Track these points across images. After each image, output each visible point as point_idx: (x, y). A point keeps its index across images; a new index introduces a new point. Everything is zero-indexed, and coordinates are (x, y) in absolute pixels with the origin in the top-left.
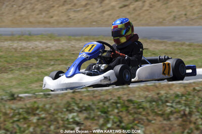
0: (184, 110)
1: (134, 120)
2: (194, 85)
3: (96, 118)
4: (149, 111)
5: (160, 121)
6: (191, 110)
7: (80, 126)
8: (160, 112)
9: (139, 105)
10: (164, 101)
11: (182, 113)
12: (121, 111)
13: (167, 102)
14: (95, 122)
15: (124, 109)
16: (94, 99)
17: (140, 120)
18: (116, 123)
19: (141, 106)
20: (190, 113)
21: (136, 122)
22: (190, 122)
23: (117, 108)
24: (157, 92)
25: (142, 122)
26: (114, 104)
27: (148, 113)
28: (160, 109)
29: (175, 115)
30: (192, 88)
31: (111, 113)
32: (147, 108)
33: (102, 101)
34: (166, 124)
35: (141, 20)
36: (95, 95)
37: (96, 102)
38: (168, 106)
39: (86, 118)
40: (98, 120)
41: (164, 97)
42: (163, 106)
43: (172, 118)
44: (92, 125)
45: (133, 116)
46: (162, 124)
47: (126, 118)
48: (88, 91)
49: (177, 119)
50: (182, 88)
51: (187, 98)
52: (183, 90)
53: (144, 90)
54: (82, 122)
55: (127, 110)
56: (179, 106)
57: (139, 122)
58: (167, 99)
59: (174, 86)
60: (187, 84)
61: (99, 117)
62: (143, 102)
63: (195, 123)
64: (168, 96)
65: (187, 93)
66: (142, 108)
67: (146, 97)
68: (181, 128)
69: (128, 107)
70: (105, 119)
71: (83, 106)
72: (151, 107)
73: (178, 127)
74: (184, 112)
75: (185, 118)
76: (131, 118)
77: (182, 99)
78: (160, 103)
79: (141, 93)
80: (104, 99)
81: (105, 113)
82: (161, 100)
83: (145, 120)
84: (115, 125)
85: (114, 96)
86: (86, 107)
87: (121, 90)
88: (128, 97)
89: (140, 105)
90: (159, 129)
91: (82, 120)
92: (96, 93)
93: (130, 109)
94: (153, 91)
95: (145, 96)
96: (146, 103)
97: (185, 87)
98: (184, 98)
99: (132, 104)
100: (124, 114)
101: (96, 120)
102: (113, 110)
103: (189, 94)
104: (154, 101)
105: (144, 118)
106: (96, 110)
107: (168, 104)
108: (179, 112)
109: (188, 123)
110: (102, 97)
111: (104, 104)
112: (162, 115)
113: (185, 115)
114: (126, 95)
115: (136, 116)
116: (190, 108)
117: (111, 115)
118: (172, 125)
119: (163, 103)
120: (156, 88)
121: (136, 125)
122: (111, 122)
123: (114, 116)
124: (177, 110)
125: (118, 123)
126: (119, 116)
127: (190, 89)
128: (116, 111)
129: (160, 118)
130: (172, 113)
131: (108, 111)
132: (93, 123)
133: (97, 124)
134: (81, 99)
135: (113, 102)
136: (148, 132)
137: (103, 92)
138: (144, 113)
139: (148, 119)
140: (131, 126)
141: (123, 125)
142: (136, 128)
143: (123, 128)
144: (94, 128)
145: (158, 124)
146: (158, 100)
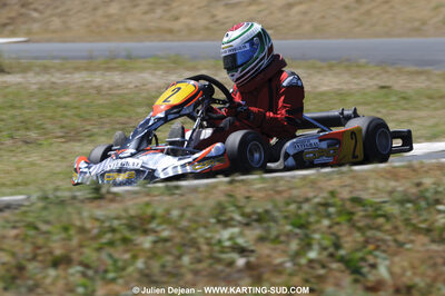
1: (367, 242)
3: (282, 238)
4: (399, 223)
5: (424, 245)
7: (247, 256)
8: (423, 226)
9: (377, 209)
10: (431, 201)
12: (338, 224)
13: (438, 202)
14: (281, 246)
15: (342, 219)
16: (277, 197)
17: (379, 243)
18: (326, 249)
19: (379, 212)
21: (371, 247)
23: (328, 216)
24: (417, 181)
25: (384, 248)
26: (321, 209)
27: (396, 228)
28: (422, 218)
31: (314, 227)
32: (393, 216)
33: (295, 202)
34: (437, 251)
36: (278, 189)
37: (281, 204)
38: (439, 212)
39: (262, 239)
40: (287, 243)
41: (432, 191)
42: (430, 213)
44: (275, 254)
45: (363, 234)
46: (428, 251)
47: (349, 239)
48: (264, 180)
53: (387, 176)
54: (252, 248)
55: (350, 220)
57: (377, 248)
58: (438, 197)
61: (288, 235)
62: (384, 202)
64: (440, 189)
66: (383, 216)
67: (391, 193)
69: (352, 213)
70: (301, 239)
71: (254, 213)
72: (402, 213)
76: (358, 236)
78: (423, 204)
79: (381, 184)
80: (299, 197)
81: (301, 226)
82: (426, 199)
83: (391, 244)
84: (325, 253)
85: (321, 189)
86: (259, 214)
87: (336, 176)
88: (351, 192)
90: (423, 262)
91: (252, 243)
92: (282, 183)
93: (355, 218)
94: (405, 178)
95: (389, 189)
96: (393, 205)
99: (361, 208)
100: (343, 230)
101: (281, 242)
102: (318, 222)
104: (409, 201)
105: (388, 238)
106: (282, 222)
107: (441, 207)
110: (295, 192)
111: (300, 208)
112: (428, 231)
114: (348, 189)
115: (369, 233)
117: (315, 231)
119: (429, 204)
120: (412, 173)
121: (370, 253)
122: (316, 247)
123: (322, 233)
125: (331, 250)
126: (333, 234)
128: (326, 222)
129: (423, 239)
131: (309, 223)
132: (275, 249)
133: (284, 252)
134: (248, 198)
135: (320, 204)
136: (397, 270)
137: (297, 180)
138: (388, 227)
139: (396, 241)
140: (360, 255)
141: (342, 252)
142: (371, 260)
143: (342, 260)
144: (278, 261)
145: (418, 251)
146: (417, 198)
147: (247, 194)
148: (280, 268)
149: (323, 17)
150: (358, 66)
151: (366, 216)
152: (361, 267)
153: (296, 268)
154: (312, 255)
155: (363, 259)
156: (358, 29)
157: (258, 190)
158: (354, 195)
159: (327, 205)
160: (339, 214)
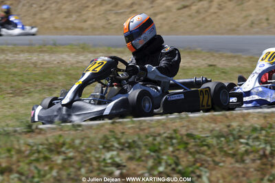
0: (264, 149)
1: (196, 161)
3: (143, 158)
4: (216, 150)
5: (231, 164)
6: (273, 149)
7: (121, 169)
8: (231, 152)
9: (202, 142)
10: (236, 136)
11: (261, 153)
12: (178, 150)
13: (240, 137)
14: (142, 163)
15: (181, 147)
16: (142, 133)
17: (203, 162)
18: (170, 165)
19: (204, 143)
20: (272, 154)
21: (198, 165)
22: (272, 165)
23: (172, 145)
24: (228, 124)
25: (206, 165)
26: (168, 140)
27: (214, 153)
28: (230, 147)
29: (251, 156)
31: (163, 152)
32: (213, 145)
33: (151, 136)
34: (239, 168)
35: (206, 27)
36: (142, 128)
37: (143, 137)
38: (241, 143)
39: (131, 159)
40: (146, 162)
41: (237, 130)
42: (235, 144)
43: (248, 159)
44: (138, 168)
45: (194, 156)
46: (233, 167)
47: (185, 159)
48: (133, 122)
49: (254, 161)
50: (262, 118)
51: (268, 133)
52: (262, 121)
53: (210, 120)
54: (124, 164)
55: (185, 148)
56: (257, 143)
57: (202, 165)
58: (240, 134)
59: (250, 116)
60: (268, 113)
61: (147, 157)
62: (207, 137)
64: (242, 129)
65: (268, 126)
66: (206, 145)
67: (211, 131)
68: (259, 173)
69: (187, 144)
70: (155, 159)
71: (127, 142)
72: (218, 144)
73: (255, 173)
74: (264, 152)
75: (264, 160)
76: (191, 158)
77: (261, 133)
78: (231, 138)
79: (206, 125)
80: (154, 133)
81: (155, 151)
82: (233, 135)
83: (211, 163)
84: (169, 168)
85: (168, 128)
86: (129, 143)
87: (178, 120)
88: (187, 130)
89: (204, 141)
90: (230, 174)
91: (124, 161)
92: (144, 124)
93: (189, 146)
94: (221, 122)
95: (211, 129)
96: (212, 138)
97: (265, 117)
98: (264, 132)
99: (193, 140)
100: (181, 154)
101: (142, 161)
102: (166, 148)
103: (271, 128)
104: (223, 136)
105: (209, 159)
106: (143, 148)
107: (242, 141)
108: (257, 151)
109: (269, 167)
110: (152, 130)
111: (155, 139)
112: (234, 155)
113: (264, 156)
114: (185, 128)
115: (197, 156)
116: (271, 146)
117: (163, 154)
118: (247, 169)
119: (234, 139)
120: (225, 119)
121: (198, 168)
122: (163, 164)
123: (168, 155)
124: (253, 149)
125: (173, 166)
126: (175, 156)
127: (272, 120)
128: (171, 149)
129: (230, 160)
130: (247, 152)
131: (160, 149)
132: (138, 165)
133: (144, 167)
134: (123, 133)
135: (167, 137)
136: (214, 179)
137: (153, 122)
138: (209, 152)
139: (214, 161)
140: (191, 169)
141: (180, 168)
142: (198, 173)
143: (180, 172)
144: (140, 172)
145: (227, 168)
146: (228, 135)
147: (122, 131)
149: (175, 22)
150: (196, 52)
154: (161, 169)
155: (193, 172)
156: (197, 30)
157: (129, 128)
158: (189, 132)
159: (171, 138)
160: (179, 143)
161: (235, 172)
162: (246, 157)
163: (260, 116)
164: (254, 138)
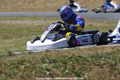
0: (112, 62)
1: (82, 68)
2: (118, 47)
3: (59, 67)
5: (97, 69)
6: (116, 62)
7: (50, 72)
8: (97, 64)
9: (85, 59)
11: (110, 64)
12: (75, 63)
13: (102, 57)
15: (76, 62)
16: (59, 55)
17: (85, 68)
18: (71, 70)
19: (86, 60)
20: (116, 64)
21: (83, 69)
22: (115, 70)
23: (72, 61)
24: (96, 51)
25: (87, 69)
26: (70, 59)
27: (90, 64)
28: (97, 62)
29: (106, 66)
30: (117, 49)
32: (90, 61)
34: (101, 71)
36: (59, 53)
37: (59, 57)
38: (102, 60)
39: (54, 67)
41: (100, 54)
42: (99, 60)
43: (105, 67)
45: (81, 66)
46: (98, 70)
47: (77, 67)
48: (55, 51)
50: (111, 49)
51: (114, 55)
52: (111, 50)
53: (88, 50)
54: (51, 69)
55: (78, 62)
56: (109, 60)
57: (85, 70)
58: (102, 56)
59: (106, 48)
60: (114, 46)
61: (61, 66)
62: (87, 57)
63: (118, 70)
64: (102, 54)
65: (114, 52)
66: (87, 61)
67: (89, 55)
68: (110, 73)
69: (78, 60)
70: (64, 67)
71: (52, 60)
72: (92, 60)
73: (108, 73)
74: (112, 64)
75: (112, 67)
77: (111, 55)
78: (98, 58)
79: (87, 52)
80: (64, 55)
81: (65, 64)
82: (98, 56)
83: (89, 68)
84: (71, 71)
85: (70, 53)
86: (53, 60)
87: (75, 50)
88: (78, 54)
89: (86, 59)
90: (97, 73)
91: (51, 68)
92: (60, 52)
93: (79, 61)
94: (93, 51)
95: (89, 53)
96: (89, 58)
97: (113, 48)
98: (112, 55)
99: (81, 59)
100: (76, 65)
101: (59, 68)
102: (69, 62)
103: (115, 53)
104: (94, 57)
105: (88, 67)
106: (59, 62)
107: (102, 59)
109: (114, 70)
110: (63, 54)
111: (64, 58)
113: (112, 65)
114: (78, 53)
115: (83, 66)
116: (115, 61)
117: (68, 65)
118: (104, 71)
119: (99, 58)
120: (95, 49)
121: (83, 71)
122: (68, 69)
123: (70, 65)
124: (107, 62)
125: (72, 70)
126: (73, 66)
127: (115, 50)
128: (71, 63)
129: (97, 67)
130: (104, 64)
131: (67, 63)
132: (57, 70)
133: (60, 70)
134: (51, 56)
135: (70, 57)
136: (90, 76)
137: (64, 51)
138: (88, 64)
139: (90, 68)
140: (80, 71)
141: (75, 71)
142: (83, 73)
143: (75, 73)
144: (58, 73)
145: (96, 71)
146: (96, 56)
147: (51, 55)
148: (58, 75)
151: (82, 61)
152: (80, 75)
153: (63, 75)
154: (67, 71)
155: (81, 73)
157: (54, 53)
158: (79, 55)
159: (72, 58)
160: (75, 60)
161: (99, 73)
162: (104, 66)
163: (111, 48)
164: (108, 58)
